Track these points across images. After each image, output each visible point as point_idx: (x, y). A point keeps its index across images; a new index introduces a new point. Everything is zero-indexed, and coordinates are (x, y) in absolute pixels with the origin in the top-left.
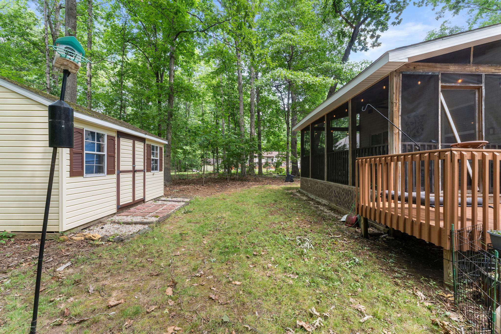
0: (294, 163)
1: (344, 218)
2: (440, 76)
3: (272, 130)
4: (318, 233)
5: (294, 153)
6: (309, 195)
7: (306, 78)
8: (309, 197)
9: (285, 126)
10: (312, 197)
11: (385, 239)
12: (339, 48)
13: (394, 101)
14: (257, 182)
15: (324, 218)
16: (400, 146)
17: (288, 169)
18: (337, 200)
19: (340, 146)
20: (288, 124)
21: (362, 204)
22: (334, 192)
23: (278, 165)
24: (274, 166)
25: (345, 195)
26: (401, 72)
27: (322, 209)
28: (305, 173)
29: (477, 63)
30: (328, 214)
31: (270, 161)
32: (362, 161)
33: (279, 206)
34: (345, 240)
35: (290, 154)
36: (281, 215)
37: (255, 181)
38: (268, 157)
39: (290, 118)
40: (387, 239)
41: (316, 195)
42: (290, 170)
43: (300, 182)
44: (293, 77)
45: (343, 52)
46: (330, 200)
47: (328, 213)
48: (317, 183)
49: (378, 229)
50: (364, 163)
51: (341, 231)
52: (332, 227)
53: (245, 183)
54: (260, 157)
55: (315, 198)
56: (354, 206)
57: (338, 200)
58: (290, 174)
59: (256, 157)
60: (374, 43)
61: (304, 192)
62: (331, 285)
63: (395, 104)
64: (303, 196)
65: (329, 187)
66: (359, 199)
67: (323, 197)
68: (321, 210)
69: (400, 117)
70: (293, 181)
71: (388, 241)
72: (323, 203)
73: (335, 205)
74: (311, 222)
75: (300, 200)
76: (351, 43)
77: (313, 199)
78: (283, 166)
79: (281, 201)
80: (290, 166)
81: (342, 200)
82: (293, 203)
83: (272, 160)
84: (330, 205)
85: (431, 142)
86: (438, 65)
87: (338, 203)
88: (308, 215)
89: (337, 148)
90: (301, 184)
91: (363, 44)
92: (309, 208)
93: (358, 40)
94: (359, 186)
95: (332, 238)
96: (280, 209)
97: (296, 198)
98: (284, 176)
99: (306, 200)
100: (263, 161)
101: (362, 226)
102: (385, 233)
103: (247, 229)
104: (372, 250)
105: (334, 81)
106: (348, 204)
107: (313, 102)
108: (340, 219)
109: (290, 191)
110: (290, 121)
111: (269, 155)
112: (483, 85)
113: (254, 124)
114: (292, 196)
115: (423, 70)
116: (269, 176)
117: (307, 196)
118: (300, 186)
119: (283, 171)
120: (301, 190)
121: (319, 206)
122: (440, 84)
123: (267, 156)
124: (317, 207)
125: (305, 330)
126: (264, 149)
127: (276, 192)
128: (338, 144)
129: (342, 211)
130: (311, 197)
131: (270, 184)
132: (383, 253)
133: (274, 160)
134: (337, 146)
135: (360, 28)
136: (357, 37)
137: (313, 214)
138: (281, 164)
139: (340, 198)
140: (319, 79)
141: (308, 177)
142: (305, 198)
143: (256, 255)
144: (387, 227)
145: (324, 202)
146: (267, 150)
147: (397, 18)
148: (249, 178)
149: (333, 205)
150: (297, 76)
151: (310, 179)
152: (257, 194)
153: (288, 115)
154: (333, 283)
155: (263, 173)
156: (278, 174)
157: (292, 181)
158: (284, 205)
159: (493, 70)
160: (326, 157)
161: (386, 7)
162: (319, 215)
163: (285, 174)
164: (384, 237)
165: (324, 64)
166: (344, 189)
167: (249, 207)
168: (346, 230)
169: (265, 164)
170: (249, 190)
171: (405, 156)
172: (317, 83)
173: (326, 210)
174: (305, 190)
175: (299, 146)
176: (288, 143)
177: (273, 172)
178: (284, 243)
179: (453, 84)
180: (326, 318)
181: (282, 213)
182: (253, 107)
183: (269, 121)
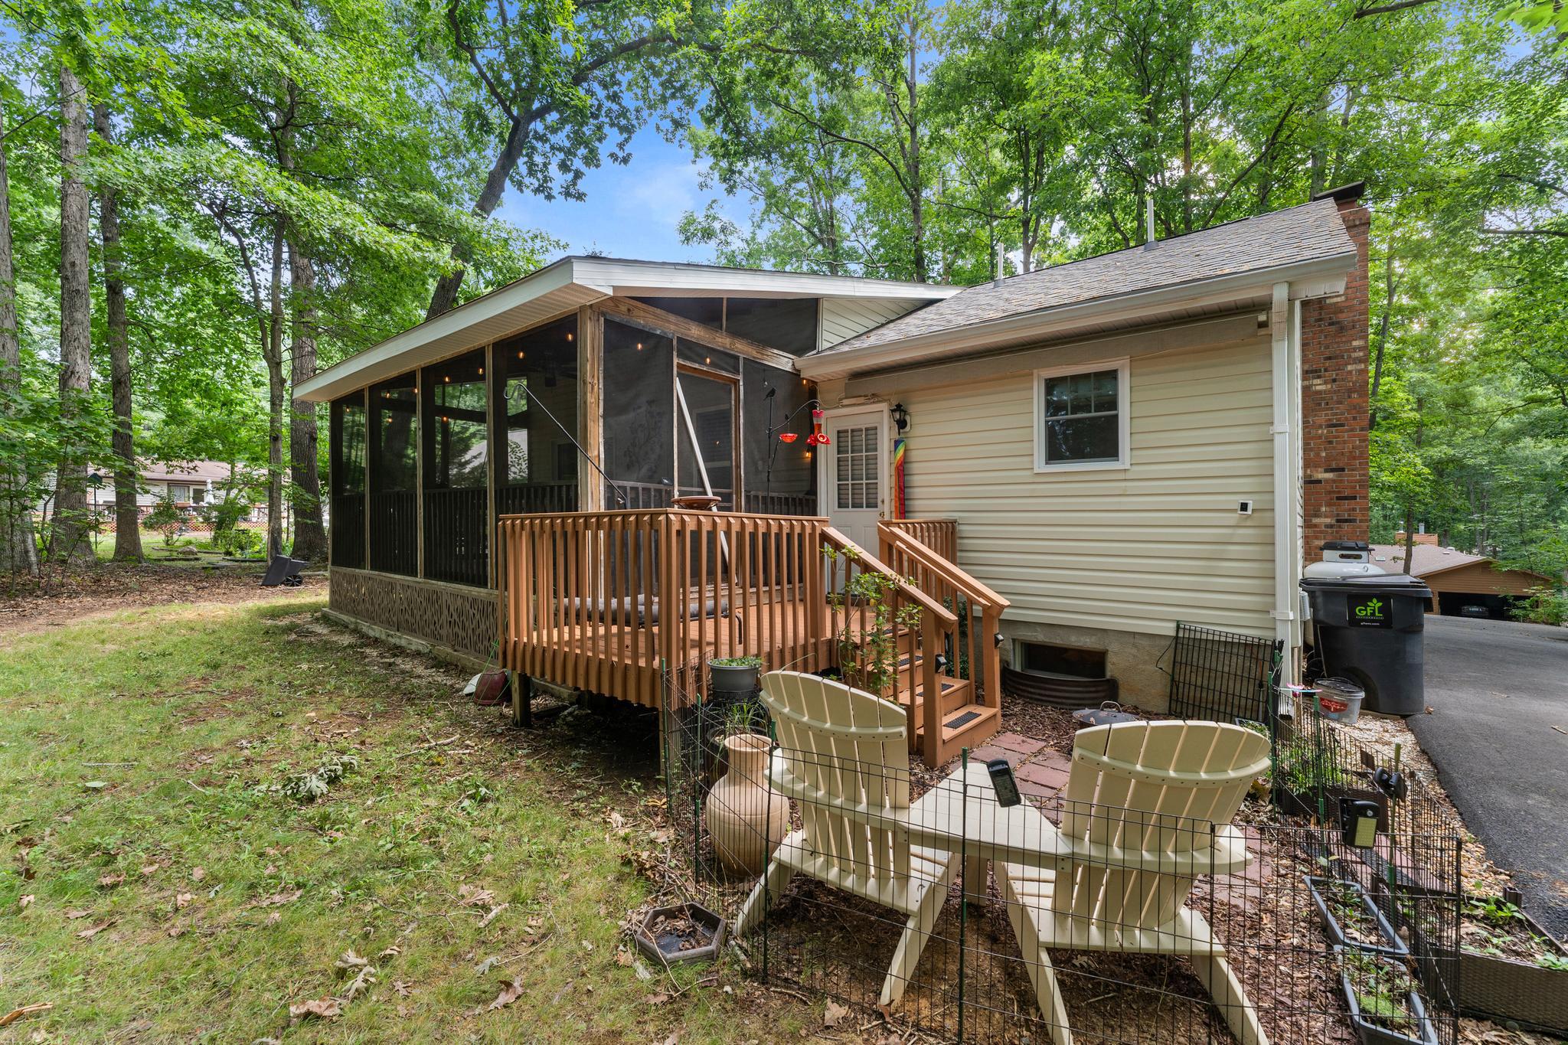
0: (306, 515)
1: (472, 686)
2: (675, 342)
3: (192, 375)
4: (386, 744)
5: (304, 478)
6: (365, 627)
7: (349, 221)
8: (363, 636)
9: (260, 366)
10: (376, 631)
11: (570, 719)
12: (473, 155)
13: (589, 380)
14: (110, 593)
15: (410, 697)
16: (602, 488)
17: (275, 533)
18: (457, 635)
19: (476, 463)
20: (275, 364)
21: (513, 638)
22: (445, 612)
23: (225, 518)
24: (207, 520)
25: (478, 617)
26: (603, 314)
27: (408, 667)
28: (346, 553)
29: (735, 333)
30: (424, 682)
31: (184, 498)
32: (513, 525)
33: (228, 683)
34: (467, 747)
35: (287, 479)
36: (241, 714)
37: (94, 593)
38: (172, 484)
39: (287, 342)
40: (576, 717)
41: (389, 624)
42: (288, 539)
43: (328, 583)
44: (293, 200)
45: (484, 171)
46: (436, 637)
47: (425, 674)
48: (392, 585)
49: (558, 697)
50: (518, 528)
51: (459, 722)
52: (431, 718)
53: (27, 604)
54: (127, 484)
55: (384, 637)
56: (497, 647)
57: (461, 633)
58: (286, 554)
59: (96, 480)
60: (567, 188)
61: (345, 617)
62: (410, 876)
63: (589, 387)
64: (342, 633)
65: (433, 598)
66: (506, 627)
67: (412, 631)
68: (403, 672)
69: (601, 420)
70: (300, 583)
71: (577, 724)
72: (413, 648)
73: (449, 650)
74: (364, 718)
75: (327, 647)
76: (508, 159)
77: (376, 640)
78: (257, 524)
79: (240, 663)
80: (287, 521)
81: (470, 632)
82: (298, 661)
83: (198, 496)
84: (435, 652)
85: (661, 482)
86: (672, 318)
87: (457, 643)
88: (355, 694)
89: (467, 470)
90: (333, 593)
91: (540, 175)
92: (360, 673)
93: (526, 159)
94: (506, 589)
95: (430, 748)
96: (233, 695)
97: (310, 644)
98: (261, 560)
99: (350, 646)
100: (145, 501)
101: (516, 697)
102: (572, 704)
103: (58, 803)
104: (536, 751)
105: (453, 263)
106: (486, 643)
107: (381, 306)
108: (462, 690)
109: (285, 622)
110: (286, 356)
111: (178, 475)
112: (740, 377)
113: (85, 334)
114: (293, 636)
115: (645, 319)
116: (180, 564)
117: (356, 631)
118: (327, 598)
119: (252, 544)
120: (335, 614)
121: (399, 661)
122: (676, 361)
123: (170, 477)
124: (390, 664)
125: (319, 1017)
126: (147, 450)
127: (212, 632)
128: (468, 457)
129: (470, 665)
130: (371, 633)
131: (184, 596)
132: (560, 752)
133: (209, 498)
134: (468, 462)
135: (532, 126)
136: (522, 148)
137: (374, 688)
138: (244, 511)
139: (464, 628)
140: (400, 244)
141: (360, 565)
142: (346, 640)
143: (114, 886)
144: (577, 689)
145: (417, 643)
146: (166, 454)
147: (621, 146)
148: (56, 579)
149: (445, 650)
150: (312, 203)
151: (367, 572)
152: (109, 647)
153: (276, 333)
154: (418, 867)
155: (145, 551)
156: (228, 553)
157: (294, 580)
158: (256, 674)
159: (754, 353)
160: (420, 501)
161: (596, 103)
162: (394, 691)
163: (264, 555)
164: (570, 714)
165: (417, 195)
166: (475, 600)
167: (63, 709)
168: (475, 718)
169: (159, 514)
170: (57, 634)
171: (612, 517)
172: (393, 251)
173: (420, 670)
174: (348, 612)
175: (323, 450)
176: (275, 439)
177: (201, 545)
178: (250, 810)
179: (696, 366)
180: (385, 961)
181: (247, 708)
182: (77, 255)
183: (179, 337)
